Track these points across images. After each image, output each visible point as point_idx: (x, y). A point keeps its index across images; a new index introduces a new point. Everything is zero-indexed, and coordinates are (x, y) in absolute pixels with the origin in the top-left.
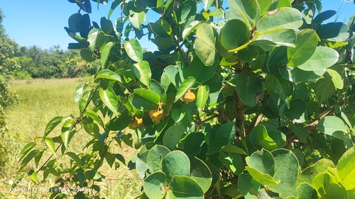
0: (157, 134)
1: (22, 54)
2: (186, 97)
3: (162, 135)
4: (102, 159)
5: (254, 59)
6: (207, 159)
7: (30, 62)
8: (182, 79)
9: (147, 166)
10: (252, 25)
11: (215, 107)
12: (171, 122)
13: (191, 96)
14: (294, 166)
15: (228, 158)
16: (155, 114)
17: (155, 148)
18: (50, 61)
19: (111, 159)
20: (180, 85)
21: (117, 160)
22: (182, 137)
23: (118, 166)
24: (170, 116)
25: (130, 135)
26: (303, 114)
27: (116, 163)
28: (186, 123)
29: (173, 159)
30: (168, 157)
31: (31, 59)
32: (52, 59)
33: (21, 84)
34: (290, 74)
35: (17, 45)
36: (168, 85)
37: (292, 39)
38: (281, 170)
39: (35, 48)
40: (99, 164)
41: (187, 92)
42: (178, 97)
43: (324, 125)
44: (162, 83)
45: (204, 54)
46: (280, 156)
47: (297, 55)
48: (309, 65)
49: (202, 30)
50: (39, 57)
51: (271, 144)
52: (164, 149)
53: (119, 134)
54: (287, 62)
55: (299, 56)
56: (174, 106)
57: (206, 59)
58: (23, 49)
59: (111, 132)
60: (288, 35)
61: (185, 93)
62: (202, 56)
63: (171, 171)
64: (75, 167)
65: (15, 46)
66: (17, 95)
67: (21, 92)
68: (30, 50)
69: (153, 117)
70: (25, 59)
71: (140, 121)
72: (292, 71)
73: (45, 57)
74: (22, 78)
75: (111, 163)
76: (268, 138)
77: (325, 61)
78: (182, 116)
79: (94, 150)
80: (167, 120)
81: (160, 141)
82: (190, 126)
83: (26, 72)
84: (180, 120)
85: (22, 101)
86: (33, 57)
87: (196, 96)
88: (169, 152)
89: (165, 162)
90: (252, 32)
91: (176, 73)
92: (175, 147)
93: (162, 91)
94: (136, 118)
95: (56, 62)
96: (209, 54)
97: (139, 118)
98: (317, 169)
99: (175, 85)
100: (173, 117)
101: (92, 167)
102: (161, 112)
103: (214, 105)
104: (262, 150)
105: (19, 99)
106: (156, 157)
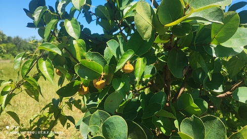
0: (99, 101)
1: (8, 41)
2: (125, 68)
3: (103, 102)
4: (56, 120)
5: (187, 34)
6: (142, 122)
7: (14, 48)
8: (122, 51)
9: (89, 129)
10: (185, 4)
11: (149, 79)
12: (112, 90)
13: (129, 67)
14: (221, 132)
15: (160, 121)
16: (99, 83)
17: (97, 113)
18: (28, 47)
19: (64, 120)
20: (120, 57)
21: (68, 121)
22: (121, 103)
23: (69, 126)
24: (111, 84)
25: (79, 101)
26: (221, 85)
27: (68, 123)
28: (125, 91)
29: (113, 123)
30: (108, 122)
31: (14, 45)
32: (30, 46)
33: (6, 63)
34: (214, 51)
35: (5, 35)
36: (110, 58)
37: (220, 18)
38: (209, 135)
39: (17, 38)
40: (53, 124)
41: (126, 63)
42: (118, 67)
43: (238, 95)
44: (105, 56)
45: (142, 29)
46: (208, 122)
47: (221, 34)
48: (231, 43)
49: (141, 7)
50: (21, 44)
51: (196, 110)
52: (105, 114)
53: (70, 100)
54: (211, 40)
55: (222, 35)
56: (115, 76)
57: (144, 33)
58: (9, 38)
59: (64, 98)
60: (217, 14)
61: (124, 64)
62: (141, 31)
63: (110, 134)
64: (34, 126)
65: (3, 35)
66: (2, 71)
67: (5, 69)
68: (14, 39)
69: (96, 85)
70: (11, 45)
71: (86, 89)
72: (215, 48)
73: (24, 44)
74: (8, 59)
75: (63, 123)
76: (194, 105)
77: (245, 40)
78: (122, 85)
79: (50, 113)
80: (109, 88)
81: (101, 106)
82: (128, 94)
83: (11, 54)
84: (119, 88)
85: (5, 75)
86: (16, 44)
87: (134, 67)
88: (109, 117)
89: (105, 126)
90: (185, 10)
91: (117, 46)
92: (115, 112)
93: (105, 63)
94: (83, 87)
95: (32, 48)
96: (146, 29)
97: (85, 87)
98: (243, 134)
99: (116, 57)
100: (114, 86)
101: (48, 126)
102: (104, 81)
103: (148, 76)
104: (192, 117)
105: (4, 73)
106: (97, 121)
